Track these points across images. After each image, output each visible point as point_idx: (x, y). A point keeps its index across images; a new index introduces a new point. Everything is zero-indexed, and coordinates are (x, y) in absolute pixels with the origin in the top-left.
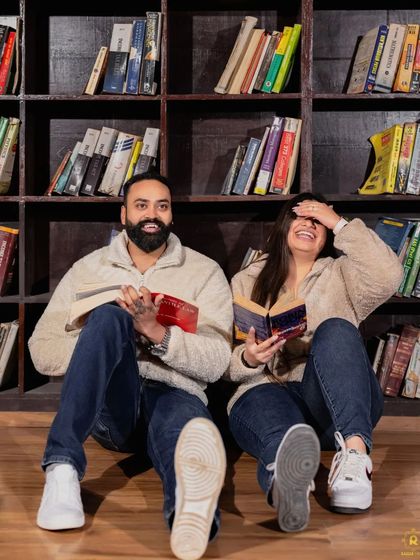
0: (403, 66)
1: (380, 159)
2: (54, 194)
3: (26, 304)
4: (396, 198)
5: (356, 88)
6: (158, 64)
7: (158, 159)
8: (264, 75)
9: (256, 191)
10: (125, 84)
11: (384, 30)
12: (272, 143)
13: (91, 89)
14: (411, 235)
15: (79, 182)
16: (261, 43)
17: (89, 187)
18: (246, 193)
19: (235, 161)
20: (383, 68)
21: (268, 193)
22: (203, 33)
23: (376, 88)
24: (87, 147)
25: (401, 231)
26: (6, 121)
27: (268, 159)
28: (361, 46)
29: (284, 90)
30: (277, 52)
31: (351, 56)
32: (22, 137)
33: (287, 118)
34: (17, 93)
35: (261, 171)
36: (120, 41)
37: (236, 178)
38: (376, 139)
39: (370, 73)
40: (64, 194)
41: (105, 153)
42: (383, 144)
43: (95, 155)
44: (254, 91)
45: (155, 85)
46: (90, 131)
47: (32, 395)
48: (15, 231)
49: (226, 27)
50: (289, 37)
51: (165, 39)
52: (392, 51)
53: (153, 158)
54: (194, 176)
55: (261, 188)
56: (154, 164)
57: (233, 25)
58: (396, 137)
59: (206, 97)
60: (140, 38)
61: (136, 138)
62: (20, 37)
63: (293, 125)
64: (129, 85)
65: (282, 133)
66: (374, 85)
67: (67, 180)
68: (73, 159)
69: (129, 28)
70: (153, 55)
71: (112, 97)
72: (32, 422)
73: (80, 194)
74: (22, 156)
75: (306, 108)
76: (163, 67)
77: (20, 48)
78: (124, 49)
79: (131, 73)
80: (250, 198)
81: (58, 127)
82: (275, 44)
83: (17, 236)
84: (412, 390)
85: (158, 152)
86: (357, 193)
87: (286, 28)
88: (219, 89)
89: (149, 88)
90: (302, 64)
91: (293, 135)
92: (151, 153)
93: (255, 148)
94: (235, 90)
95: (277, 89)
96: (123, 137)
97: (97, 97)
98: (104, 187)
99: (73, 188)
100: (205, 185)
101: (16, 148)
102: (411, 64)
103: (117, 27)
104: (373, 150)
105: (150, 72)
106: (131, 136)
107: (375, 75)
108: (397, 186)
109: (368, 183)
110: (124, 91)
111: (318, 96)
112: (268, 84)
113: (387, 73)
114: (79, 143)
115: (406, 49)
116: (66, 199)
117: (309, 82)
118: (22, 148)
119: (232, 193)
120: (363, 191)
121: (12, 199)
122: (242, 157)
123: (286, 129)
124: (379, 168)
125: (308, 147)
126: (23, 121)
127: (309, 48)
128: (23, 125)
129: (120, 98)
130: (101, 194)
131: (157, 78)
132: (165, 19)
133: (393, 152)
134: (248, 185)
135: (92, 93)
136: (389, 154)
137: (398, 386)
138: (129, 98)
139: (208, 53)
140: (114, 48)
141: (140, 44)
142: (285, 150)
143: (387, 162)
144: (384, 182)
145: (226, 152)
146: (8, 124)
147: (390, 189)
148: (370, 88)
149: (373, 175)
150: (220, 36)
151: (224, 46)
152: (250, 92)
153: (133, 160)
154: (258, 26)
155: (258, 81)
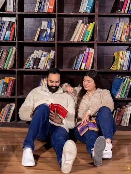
0: (123, 35)
1: (116, 60)
2: (25, 68)
3: (17, 99)
4: (120, 71)
5: (110, 40)
6: (55, 33)
7: (54, 59)
8: (84, 36)
9: (81, 69)
10: (45, 38)
11: (118, 24)
12: (86, 55)
13: (36, 39)
14: (124, 81)
15: (32, 65)
16: (83, 27)
17: (35, 67)
18: (78, 69)
19: (76, 60)
21: (84, 69)
22: (67, 23)
23: (115, 41)
24: (35, 56)
25: (121, 80)
26: (12, 48)
27: (85, 60)
28: (112, 28)
30: (88, 30)
31: (109, 30)
32: (17, 53)
33: (90, 49)
34: (15, 40)
35: (83, 63)
36: (44, 26)
37: (76, 65)
38: (115, 54)
39: (114, 36)
40: (28, 68)
41: (39, 57)
42: (117, 55)
43: (37, 58)
44: (81, 41)
45: (54, 38)
46: (35, 51)
47: (19, 123)
48: (14, 78)
49: (74, 22)
50: (92, 25)
51: (57, 26)
52: (120, 30)
53: (53, 59)
54: (64, 63)
56: (53, 60)
57: (76, 21)
58: (121, 54)
59: (68, 42)
60: (49, 25)
61: (48, 53)
62: (16, 25)
63: (92, 51)
64: (46, 39)
65: (89, 52)
66: (115, 40)
67: (29, 65)
68: (30, 59)
69: (47, 23)
70: (53, 30)
71: (41, 42)
72: (19, 131)
73: (33, 69)
74: (17, 58)
75: (96, 46)
76: (56, 34)
77: (16, 28)
78: (45, 29)
79: (47, 35)
80: (80, 70)
81: (26, 49)
82: (87, 28)
83: (15, 80)
84: (123, 124)
85: (54, 57)
86: (110, 69)
87: (91, 23)
88: (72, 40)
89: (52, 40)
90: (95, 33)
91: (92, 53)
92: (52, 57)
93: (81, 57)
94: (76, 40)
95: (88, 40)
96: (44, 53)
97: (37, 42)
98: (39, 67)
99: (31, 67)
100: (67, 66)
101: (15, 56)
102: (125, 34)
103: (43, 22)
104: (114, 57)
105: (52, 35)
106: (47, 53)
107: (115, 37)
108: (120, 68)
109: (113, 66)
110: (45, 40)
111: (99, 42)
112: (85, 39)
113: (118, 36)
114: (32, 54)
115: (124, 30)
116: (29, 70)
117: (96, 38)
118: (17, 55)
119: (74, 69)
120: (111, 68)
121: (14, 69)
122: (78, 59)
123: (90, 52)
124: (116, 62)
125: (96, 56)
126: (17, 48)
127: (97, 29)
128: (17, 49)
129: (44, 42)
130: (38, 69)
131: (54, 37)
132: (57, 20)
133: (120, 58)
134: (79, 67)
135: (36, 40)
137: (119, 123)
138: (46, 42)
139: (69, 29)
140: (42, 28)
141: (50, 27)
142: (89, 57)
143: (118, 61)
144: (117, 67)
145: (73, 57)
146: (13, 49)
147: (119, 69)
148: (114, 40)
149: (114, 64)
150: (72, 24)
151: (73, 27)
152: (80, 41)
153: (47, 59)
154: (83, 23)
155: (82, 38)
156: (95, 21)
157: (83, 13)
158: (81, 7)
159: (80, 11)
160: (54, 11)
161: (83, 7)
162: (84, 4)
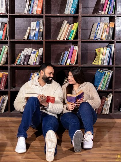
0: (103, 33)
1: (98, 55)
2: (17, 64)
3: (10, 92)
4: (101, 66)
5: (92, 38)
6: (43, 32)
8: (69, 35)
9: (67, 64)
10: (34, 37)
11: (99, 24)
12: (71, 52)
14: (105, 75)
15: (23, 61)
16: (68, 27)
17: (25, 63)
18: (64, 64)
20: (99, 34)
21: (70, 64)
22: (54, 23)
23: (97, 39)
24: (25, 53)
25: (102, 74)
26: (5, 46)
27: (70, 56)
28: (93, 26)
29: (74, 39)
30: (72, 29)
31: (91, 29)
32: (9, 50)
33: (75, 46)
34: (7, 39)
35: (68, 59)
36: (33, 26)
37: (62, 61)
38: (97, 50)
39: (95, 35)
40: (19, 64)
41: (29, 54)
42: (99, 51)
43: (27, 55)
44: (67, 39)
45: (42, 37)
46: (25, 48)
47: (12, 113)
48: (7, 74)
49: (60, 21)
50: (76, 25)
51: (44, 26)
52: (101, 29)
53: (41, 56)
54: (51, 59)
55: (68, 63)
56: (42, 57)
57: (62, 20)
58: (101, 51)
59: (55, 40)
60: (38, 25)
61: (37, 51)
62: (8, 25)
63: (76, 48)
64: (35, 38)
65: (73, 49)
66: (96, 38)
67: (20, 60)
68: (21, 55)
69: (35, 23)
70: (41, 30)
71: (31, 41)
72: (12, 120)
73: (23, 64)
74: (9, 55)
75: (80, 43)
76: (44, 33)
77: (8, 28)
78: (34, 28)
79: (36, 34)
80: (65, 66)
81: (17, 46)
82: (72, 27)
83: (8, 75)
84: (104, 112)
85: (43, 54)
86: (92, 63)
87: (75, 23)
88: (58, 39)
89: (40, 39)
90: (78, 33)
91: (76, 50)
92: (41, 54)
93: (67, 53)
94: (62, 39)
95: (72, 39)
96: (34, 50)
98: (29, 63)
99: (21, 63)
100: (54, 61)
101: (7, 53)
102: (105, 33)
103: (32, 23)
104: (96, 52)
105: (41, 34)
106: (36, 50)
107: (97, 35)
108: (101, 63)
109: (95, 61)
110: (34, 39)
111: (82, 41)
112: (70, 37)
113: (99, 35)
114: (23, 51)
115: (104, 29)
116: (20, 66)
117: (80, 37)
118: (9, 53)
119: (61, 64)
120: (93, 63)
121: (6, 65)
122: (63, 56)
123: (74, 49)
124: (97, 57)
125: (80, 53)
126: (9, 46)
127: (80, 28)
128: (9, 47)
129: (33, 41)
130: (28, 64)
132: (44, 21)
133: (101, 54)
134: (65, 63)
135: (26, 39)
136: (100, 54)
137: (101, 111)
138: (35, 41)
139: (55, 28)
140: (31, 28)
142: (74, 54)
143: (99, 57)
144: (98, 62)
145: (59, 53)
147: (100, 64)
148: (95, 38)
149: (96, 59)
150: (58, 23)
151: (59, 26)
152: (65, 39)
153: (36, 56)
154: (68, 23)
155: (67, 36)
156: (79, 22)
157: (68, 14)
158: (66, 9)
159: (65, 13)
160: (42, 13)
161: (68, 9)
162: (69, 6)
